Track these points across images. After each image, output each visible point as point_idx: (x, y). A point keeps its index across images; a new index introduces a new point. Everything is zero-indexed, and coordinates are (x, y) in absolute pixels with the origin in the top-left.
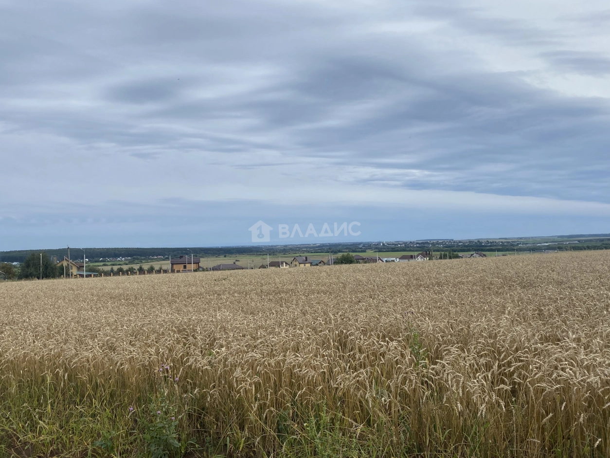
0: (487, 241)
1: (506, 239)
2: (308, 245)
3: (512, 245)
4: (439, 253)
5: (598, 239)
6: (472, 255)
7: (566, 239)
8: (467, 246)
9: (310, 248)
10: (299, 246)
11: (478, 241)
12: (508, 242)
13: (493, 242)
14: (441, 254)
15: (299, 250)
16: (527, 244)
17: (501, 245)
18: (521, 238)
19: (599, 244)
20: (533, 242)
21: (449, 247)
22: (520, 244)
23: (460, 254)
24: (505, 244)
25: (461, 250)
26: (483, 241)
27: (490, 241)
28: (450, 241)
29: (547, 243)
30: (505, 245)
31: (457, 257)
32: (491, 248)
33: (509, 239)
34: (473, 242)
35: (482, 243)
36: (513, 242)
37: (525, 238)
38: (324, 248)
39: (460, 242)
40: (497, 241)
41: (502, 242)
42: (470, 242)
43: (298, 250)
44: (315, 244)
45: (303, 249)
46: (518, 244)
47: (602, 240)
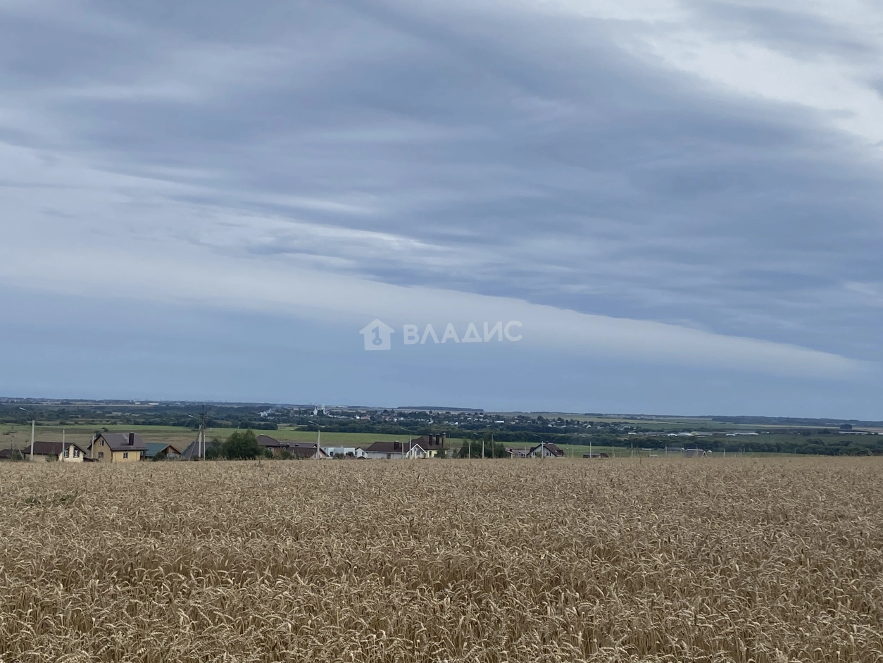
0: (559, 419)
1: (599, 416)
2: (128, 402)
3: (614, 431)
4: (460, 441)
5: (799, 430)
6: (533, 449)
7: (729, 425)
8: (513, 428)
9: (133, 411)
10: (102, 405)
11: (540, 418)
12: (605, 425)
13: (572, 422)
14: (466, 444)
15: (102, 416)
16: (647, 431)
17: (589, 431)
18: (632, 417)
19: (801, 441)
20: (660, 429)
21: (477, 427)
22: (632, 429)
23: (508, 446)
24: (599, 428)
25: (500, 436)
26: (550, 418)
27: (565, 419)
28: (477, 413)
29: (690, 431)
30: (599, 431)
31: (502, 454)
32: (568, 434)
33: (607, 416)
34: (527, 418)
35: (546, 422)
36: (615, 424)
37: (642, 417)
38: (168, 412)
39: (499, 418)
40: (581, 420)
41: (591, 423)
42: (522, 418)
43: (99, 416)
44: (147, 402)
45: (114, 414)
46: (627, 431)
47: (807, 433)
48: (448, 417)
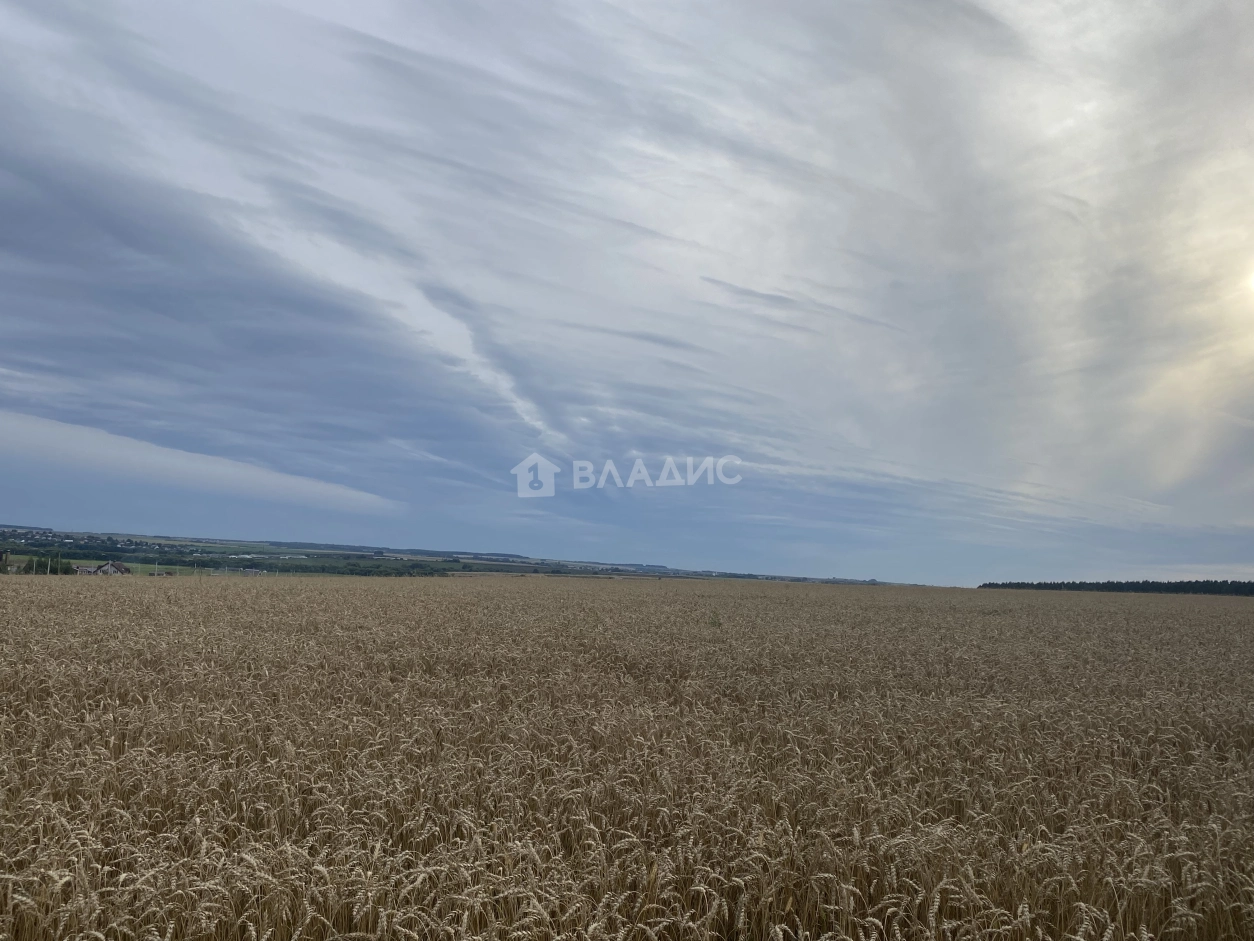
0: (129, 540)
1: (168, 538)
3: (181, 553)
4: (26, 558)
5: (341, 555)
6: (100, 567)
7: (284, 549)
8: (81, 547)
11: (110, 539)
12: (172, 546)
13: (141, 543)
14: (31, 561)
16: (210, 553)
17: (157, 552)
18: (199, 541)
19: (342, 564)
20: (223, 550)
21: (44, 545)
22: (197, 551)
23: (74, 563)
24: (166, 549)
25: (68, 554)
26: (120, 539)
27: (134, 540)
28: (45, 532)
29: (249, 554)
30: (166, 552)
31: (67, 571)
32: (136, 554)
33: (174, 539)
34: (97, 539)
35: (117, 542)
36: (182, 546)
37: (208, 541)
39: (68, 537)
40: (150, 542)
41: (159, 545)
42: (91, 538)
46: (192, 552)
47: (348, 557)
48: (14, 535)
